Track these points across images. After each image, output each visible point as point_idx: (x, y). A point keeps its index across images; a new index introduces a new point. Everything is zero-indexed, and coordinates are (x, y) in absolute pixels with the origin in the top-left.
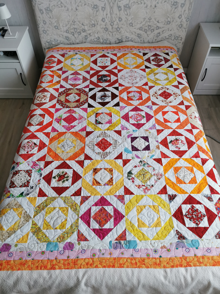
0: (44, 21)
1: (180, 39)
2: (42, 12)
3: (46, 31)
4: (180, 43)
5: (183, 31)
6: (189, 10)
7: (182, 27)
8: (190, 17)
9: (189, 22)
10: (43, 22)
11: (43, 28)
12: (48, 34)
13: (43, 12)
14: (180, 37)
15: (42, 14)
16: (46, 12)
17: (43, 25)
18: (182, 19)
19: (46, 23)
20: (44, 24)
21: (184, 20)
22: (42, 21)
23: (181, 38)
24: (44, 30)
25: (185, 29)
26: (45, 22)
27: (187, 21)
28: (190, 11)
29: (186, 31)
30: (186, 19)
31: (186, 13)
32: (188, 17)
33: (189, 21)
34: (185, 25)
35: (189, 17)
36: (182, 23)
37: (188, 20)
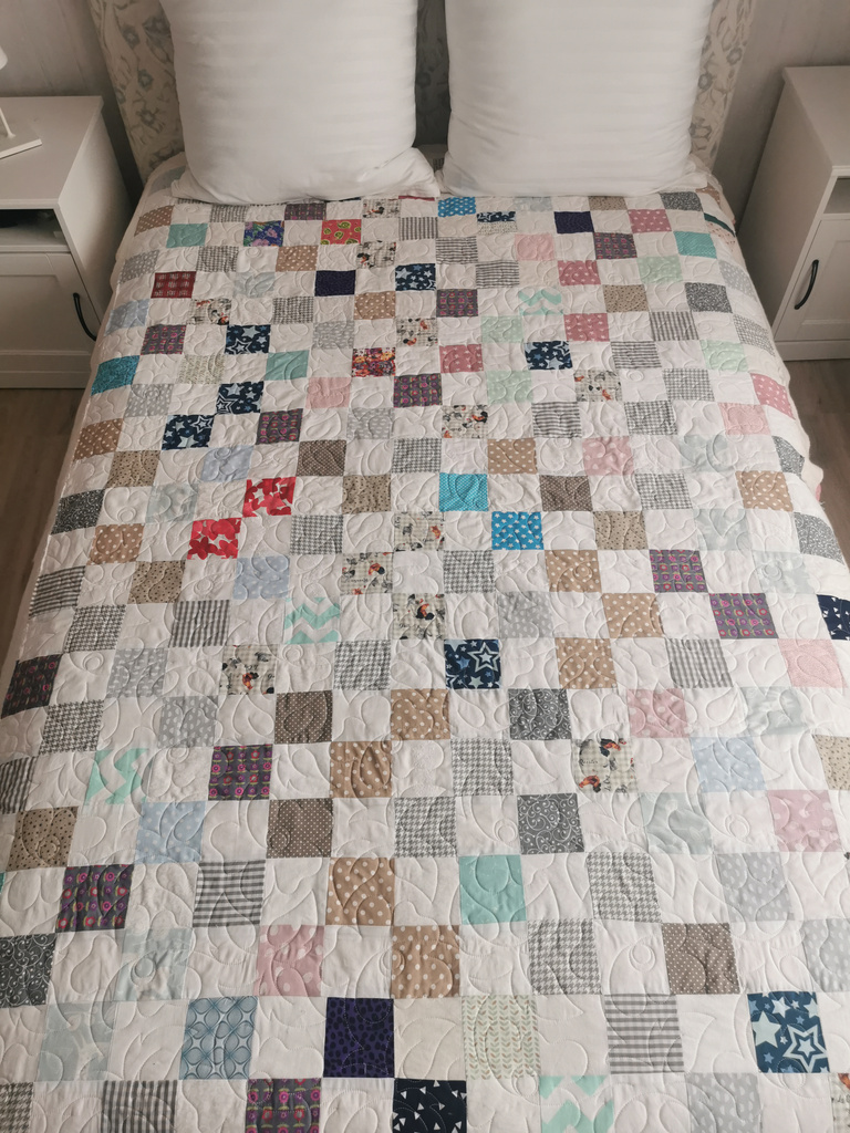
0: (141, 74)
1: (701, 132)
2: (131, 37)
3: (153, 115)
4: (704, 148)
5: (714, 102)
6: (739, 18)
7: (709, 84)
8: (745, 44)
9: (740, 62)
10: (139, 80)
11: (138, 101)
12: (161, 127)
13: (136, 36)
14: (704, 124)
15: (132, 48)
16: (151, 37)
17: (141, 90)
18: (713, 54)
19: (151, 80)
20: (143, 85)
21: (721, 57)
22: (136, 77)
23: (709, 128)
24: (144, 113)
25: (722, 91)
26: (145, 79)
27: (731, 62)
28: (743, 19)
29: (726, 99)
30: (729, 52)
31: (729, 30)
32: (737, 43)
33: (739, 59)
34: (722, 80)
35: (741, 46)
36: (711, 70)
37: (735, 56)
